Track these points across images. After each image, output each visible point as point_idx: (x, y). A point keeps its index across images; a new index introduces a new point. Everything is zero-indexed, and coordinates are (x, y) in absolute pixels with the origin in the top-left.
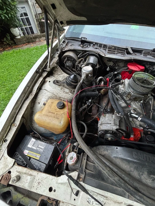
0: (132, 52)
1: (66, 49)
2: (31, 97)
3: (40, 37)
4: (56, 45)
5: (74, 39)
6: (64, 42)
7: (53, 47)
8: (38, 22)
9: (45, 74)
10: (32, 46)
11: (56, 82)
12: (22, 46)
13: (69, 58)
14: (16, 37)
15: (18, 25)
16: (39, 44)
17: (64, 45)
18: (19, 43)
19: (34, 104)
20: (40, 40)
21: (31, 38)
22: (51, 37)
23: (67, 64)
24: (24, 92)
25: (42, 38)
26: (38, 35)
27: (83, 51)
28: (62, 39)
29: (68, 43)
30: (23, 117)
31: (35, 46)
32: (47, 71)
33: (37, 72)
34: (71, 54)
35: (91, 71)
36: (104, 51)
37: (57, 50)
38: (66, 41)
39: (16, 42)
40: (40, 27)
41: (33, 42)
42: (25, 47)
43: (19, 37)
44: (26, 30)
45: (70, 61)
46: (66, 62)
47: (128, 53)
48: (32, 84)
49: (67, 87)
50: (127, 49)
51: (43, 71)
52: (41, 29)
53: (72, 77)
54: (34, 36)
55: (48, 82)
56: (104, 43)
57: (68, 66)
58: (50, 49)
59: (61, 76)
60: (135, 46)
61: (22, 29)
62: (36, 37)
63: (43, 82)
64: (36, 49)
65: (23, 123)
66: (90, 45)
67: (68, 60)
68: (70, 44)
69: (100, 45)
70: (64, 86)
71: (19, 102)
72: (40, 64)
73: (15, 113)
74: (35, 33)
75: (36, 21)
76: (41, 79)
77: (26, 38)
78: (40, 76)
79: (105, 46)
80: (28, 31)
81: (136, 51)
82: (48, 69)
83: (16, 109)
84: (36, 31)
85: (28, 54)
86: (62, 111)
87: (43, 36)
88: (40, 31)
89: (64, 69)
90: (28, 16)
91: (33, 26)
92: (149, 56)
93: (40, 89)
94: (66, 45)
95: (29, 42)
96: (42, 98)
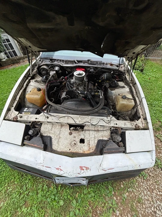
0: (77, 62)
1: (42, 64)
2: (23, 89)
3: (24, 58)
4: (35, 63)
5: (46, 59)
6: (40, 61)
7: (32, 64)
8: (20, 47)
9: (30, 78)
10: (17, 66)
11: (36, 81)
12: (8, 67)
13: (44, 69)
14: (1, 60)
15: (2, 50)
16: (24, 64)
17: (40, 62)
18: (5, 65)
19: (25, 93)
20: (24, 60)
21: (15, 60)
22: (30, 58)
23: (43, 73)
24: (19, 86)
25: (25, 59)
26: (22, 57)
27: (51, 64)
28: (38, 59)
29: (42, 61)
30: (19, 98)
31: (20, 66)
32: (30, 76)
33: (25, 77)
34: (45, 67)
35: (54, 73)
36: (63, 63)
37: (36, 65)
38: (42, 60)
39: (1, 64)
40: (23, 50)
41: (17, 63)
42: (11, 68)
43: (4, 60)
44: (10, 53)
45: (44, 71)
46: (42, 72)
47: (76, 63)
48: (23, 82)
49: (43, 83)
50: (74, 61)
51: (29, 76)
52: (24, 51)
53: (44, 77)
54: (18, 58)
55: (32, 82)
56: (63, 59)
57: (43, 74)
58: (31, 65)
59: (39, 78)
60: (79, 59)
61: (6, 53)
62: (20, 59)
63: (29, 82)
64: (21, 68)
65: (20, 102)
66: (55, 61)
67: (43, 70)
68: (44, 62)
69: (60, 61)
70: (41, 83)
71: (17, 90)
72: (26, 73)
73: (16, 95)
74: (18, 55)
75: (18, 45)
76: (28, 80)
77: (11, 60)
78: (27, 79)
79: (63, 61)
80: (11, 54)
81: (79, 62)
82: (31, 75)
83: (16, 93)
84: (19, 54)
85: (14, 72)
86: (39, 92)
87: (26, 57)
88: (23, 53)
89: (42, 76)
90: (10, 42)
91: (16, 49)
92: (86, 64)
93: (27, 85)
94: (42, 62)
95: (14, 64)
96: (29, 89)
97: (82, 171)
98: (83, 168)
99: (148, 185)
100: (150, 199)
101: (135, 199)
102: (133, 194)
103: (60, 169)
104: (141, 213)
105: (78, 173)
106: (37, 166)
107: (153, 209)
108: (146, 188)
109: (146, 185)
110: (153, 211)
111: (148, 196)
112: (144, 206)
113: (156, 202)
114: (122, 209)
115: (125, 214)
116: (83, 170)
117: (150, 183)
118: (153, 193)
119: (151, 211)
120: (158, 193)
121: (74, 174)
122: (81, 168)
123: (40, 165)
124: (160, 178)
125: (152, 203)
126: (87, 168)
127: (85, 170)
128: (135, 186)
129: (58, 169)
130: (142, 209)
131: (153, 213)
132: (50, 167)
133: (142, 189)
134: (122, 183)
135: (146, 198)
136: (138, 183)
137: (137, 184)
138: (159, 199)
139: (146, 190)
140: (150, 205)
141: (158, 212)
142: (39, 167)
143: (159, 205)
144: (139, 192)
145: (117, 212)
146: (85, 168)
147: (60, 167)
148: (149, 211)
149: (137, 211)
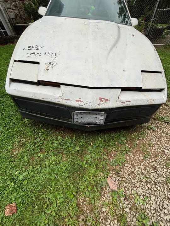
90: (1, 20)
91: (7, 30)
97: (102, 103)
98: (103, 100)
99: (157, 135)
100: (159, 143)
101: (146, 145)
102: (143, 141)
103: (80, 101)
104: (152, 153)
105: (98, 104)
106: (56, 99)
107: (162, 149)
108: (155, 136)
109: (155, 135)
110: (162, 151)
111: (157, 142)
112: (154, 148)
113: (165, 145)
114: (134, 151)
115: (138, 154)
116: (103, 101)
117: (158, 133)
118: (162, 139)
119: (160, 151)
120: (166, 139)
121: (94, 105)
122: (101, 99)
123: (59, 98)
124: (167, 129)
125: (161, 146)
126: (106, 100)
127: (104, 102)
128: (145, 136)
129: (77, 101)
130: (152, 150)
131: (162, 152)
132: (69, 100)
133: (151, 137)
134: (132, 135)
135: (155, 143)
136: (148, 134)
137: (146, 134)
138: (167, 143)
139: (155, 138)
140: (159, 147)
141: (166, 151)
142: (59, 100)
143: (167, 147)
144: (149, 140)
145: (130, 154)
146: (104, 100)
147: (80, 99)
148: (159, 151)
149: (148, 151)
